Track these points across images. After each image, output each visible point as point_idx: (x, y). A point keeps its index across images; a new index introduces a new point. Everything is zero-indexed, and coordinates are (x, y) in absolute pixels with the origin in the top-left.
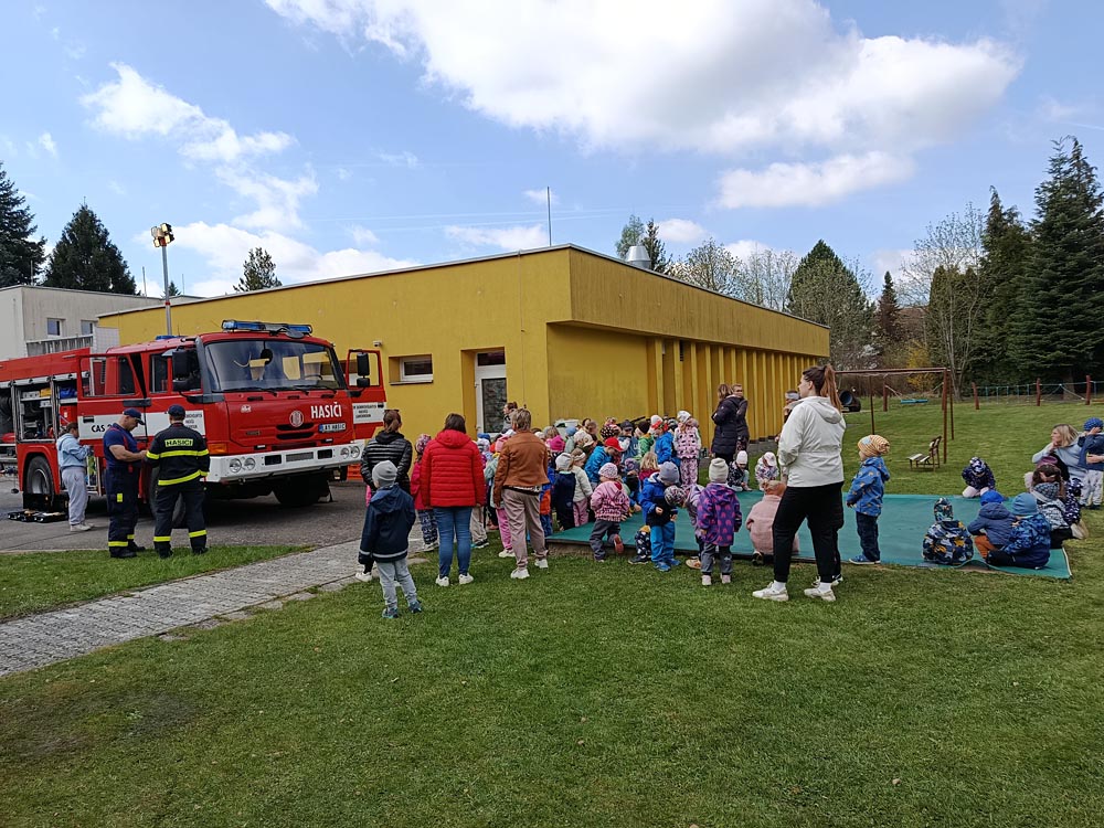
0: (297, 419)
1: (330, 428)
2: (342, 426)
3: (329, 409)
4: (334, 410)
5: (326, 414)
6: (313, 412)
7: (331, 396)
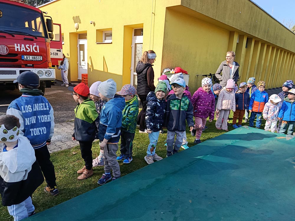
0: (3, 51)
1: (31, 58)
2: (39, 58)
3: (29, 47)
4: (33, 48)
5: (27, 49)
6: (16, 47)
7: (32, 40)
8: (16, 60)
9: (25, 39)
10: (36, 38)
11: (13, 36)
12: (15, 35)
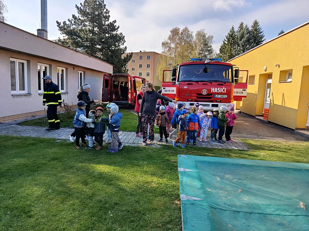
0: (205, 92)
1: (220, 96)
2: (226, 96)
3: (220, 89)
4: (222, 90)
5: (218, 91)
6: (212, 90)
7: (222, 85)
8: (211, 98)
9: (218, 85)
10: (225, 83)
11: (212, 83)
12: (213, 83)
